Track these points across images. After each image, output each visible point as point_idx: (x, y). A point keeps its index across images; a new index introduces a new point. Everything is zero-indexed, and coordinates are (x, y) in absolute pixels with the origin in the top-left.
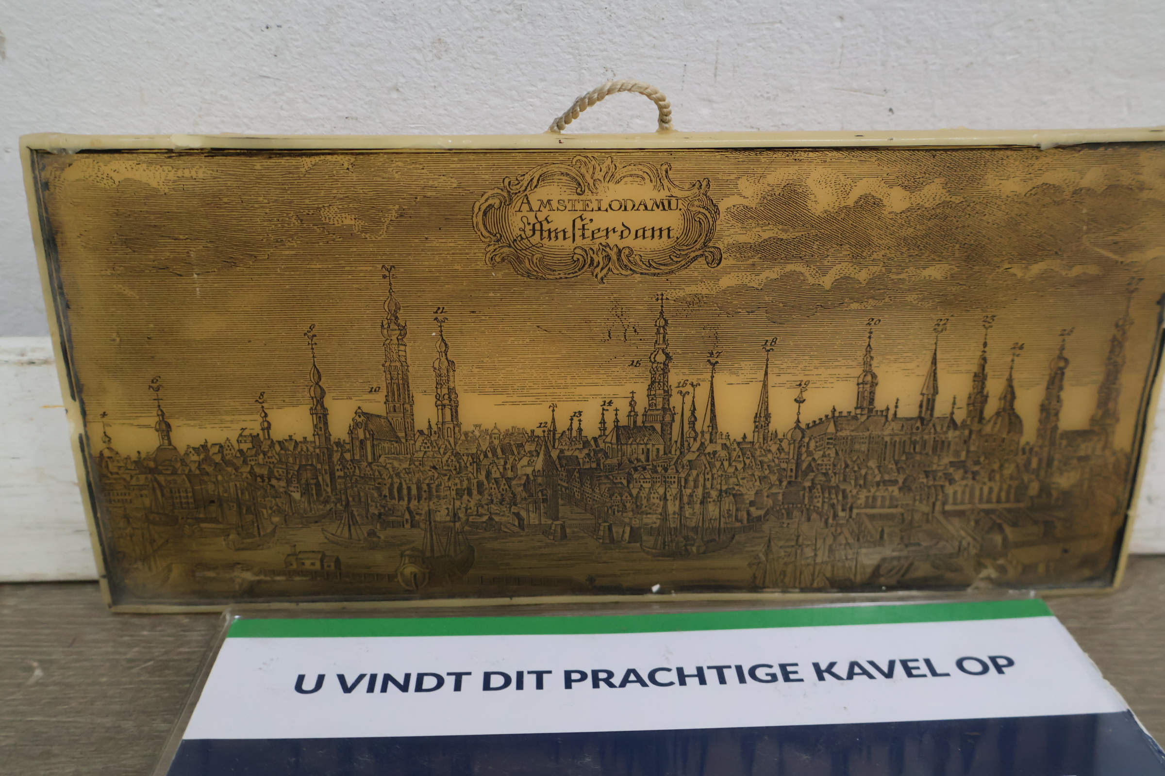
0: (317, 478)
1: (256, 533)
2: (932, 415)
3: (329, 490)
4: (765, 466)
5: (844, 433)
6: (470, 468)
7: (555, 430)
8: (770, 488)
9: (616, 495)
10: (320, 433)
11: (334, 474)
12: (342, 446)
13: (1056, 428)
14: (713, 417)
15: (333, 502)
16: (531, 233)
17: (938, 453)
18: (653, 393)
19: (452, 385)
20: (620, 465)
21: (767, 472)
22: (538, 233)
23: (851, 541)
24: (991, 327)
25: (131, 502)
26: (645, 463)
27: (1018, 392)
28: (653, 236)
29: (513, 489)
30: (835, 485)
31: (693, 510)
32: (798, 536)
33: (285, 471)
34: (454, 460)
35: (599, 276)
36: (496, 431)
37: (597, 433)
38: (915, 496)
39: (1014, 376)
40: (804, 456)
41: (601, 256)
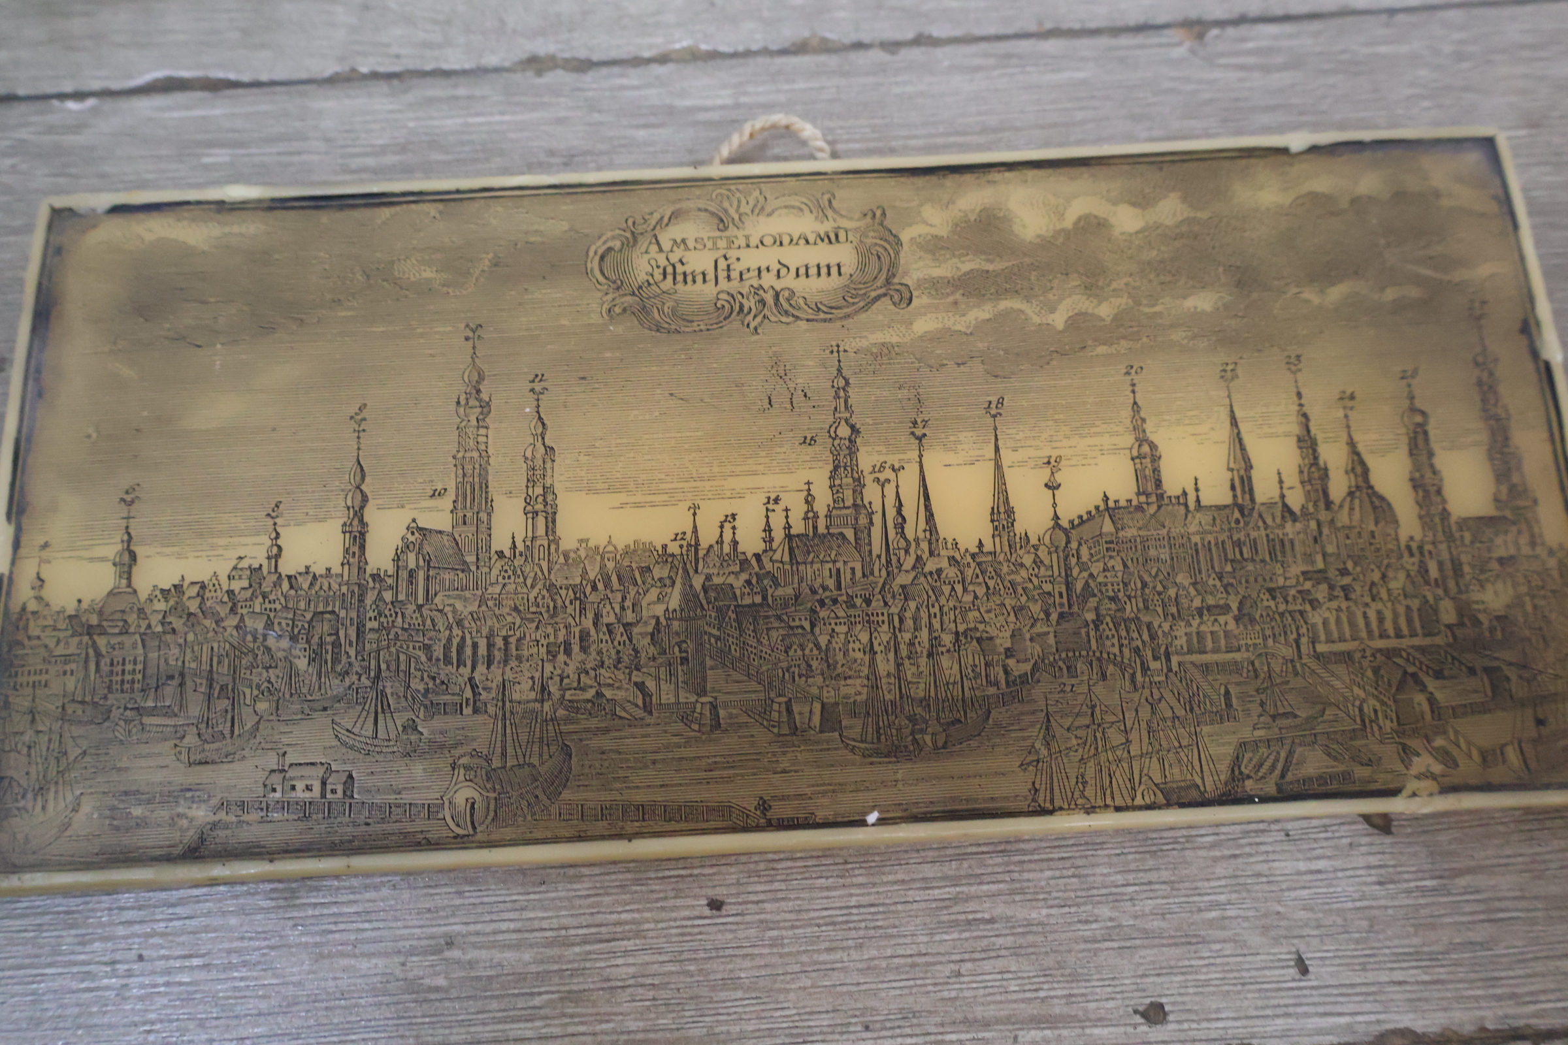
0: (337, 634)
1: (227, 732)
2: (1253, 500)
3: (352, 653)
4: (1020, 590)
5: (1130, 533)
6: (570, 610)
7: (697, 544)
8: (1032, 626)
9: (795, 647)
10: (351, 560)
11: (364, 626)
12: (382, 580)
13: (1445, 515)
14: (930, 517)
15: (357, 673)
16: (661, 277)
17: (1279, 558)
18: (837, 482)
19: (548, 482)
20: (797, 597)
21: (1024, 599)
22: (670, 278)
23: (1180, 712)
24: (1300, 370)
25: (46, 685)
26: (835, 592)
27: (1370, 460)
28: (819, 274)
29: (634, 641)
30: (1133, 615)
31: (918, 667)
32: (1093, 707)
33: (290, 623)
34: (547, 595)
35: (752, 326)
36: (610, 548)
37: (759, 547)
38: (1263, 630)
39: (1357, 437)
40: (1075, 572)
41: (753, 301)
